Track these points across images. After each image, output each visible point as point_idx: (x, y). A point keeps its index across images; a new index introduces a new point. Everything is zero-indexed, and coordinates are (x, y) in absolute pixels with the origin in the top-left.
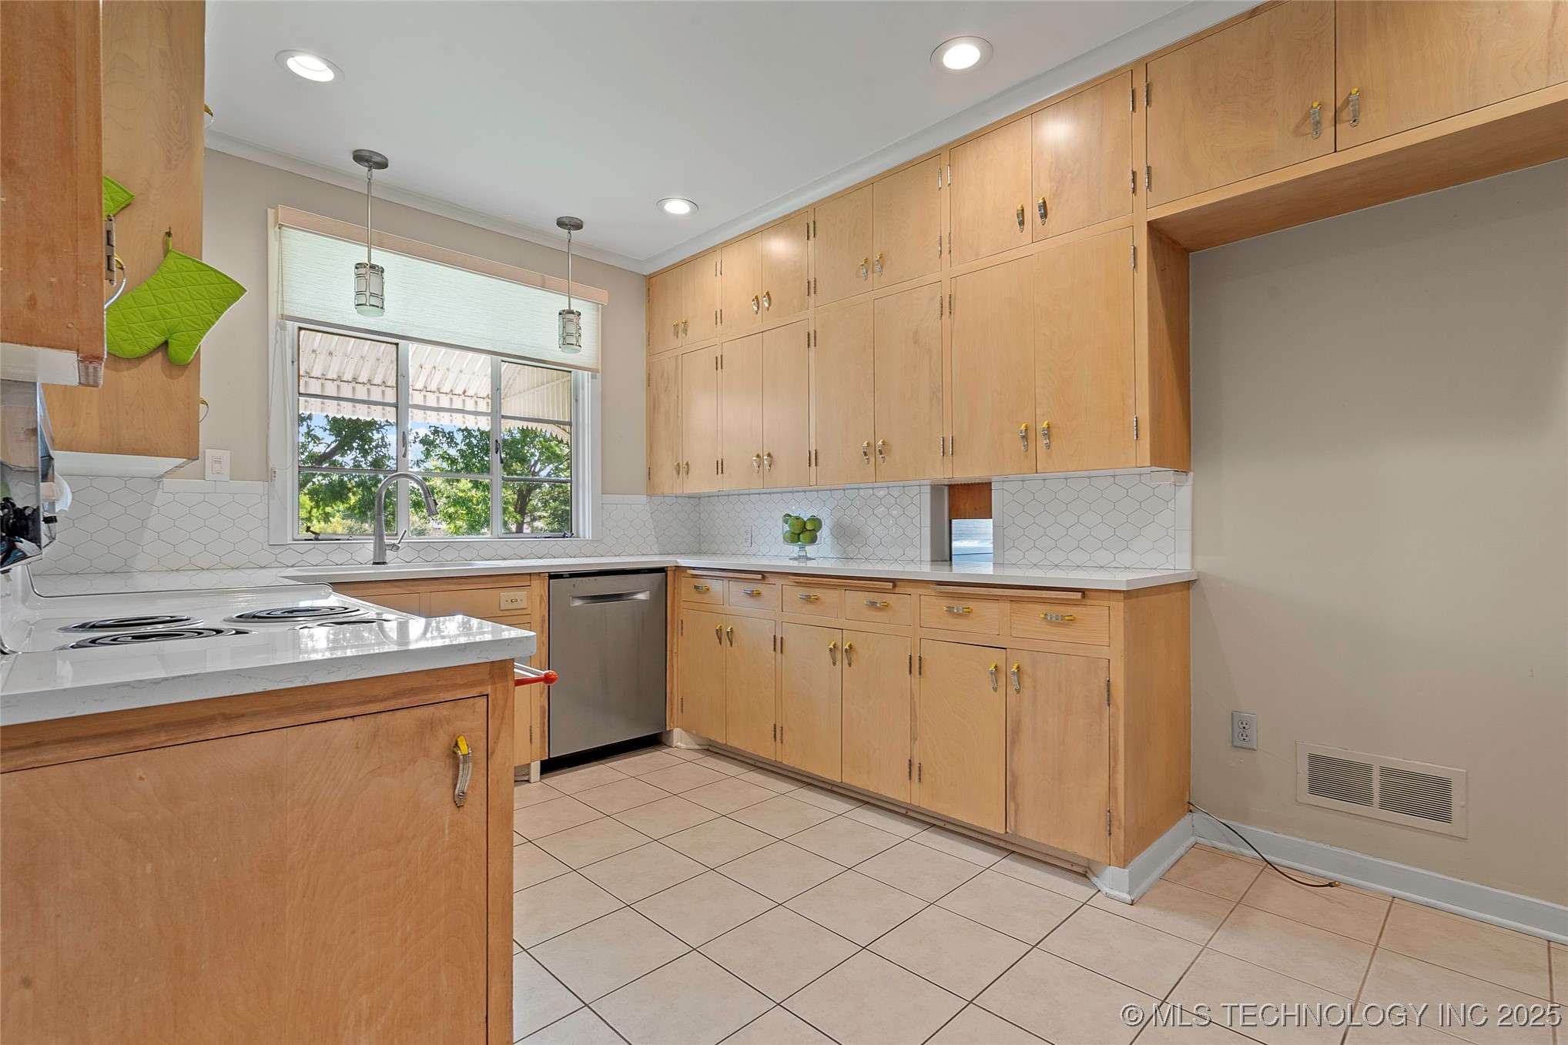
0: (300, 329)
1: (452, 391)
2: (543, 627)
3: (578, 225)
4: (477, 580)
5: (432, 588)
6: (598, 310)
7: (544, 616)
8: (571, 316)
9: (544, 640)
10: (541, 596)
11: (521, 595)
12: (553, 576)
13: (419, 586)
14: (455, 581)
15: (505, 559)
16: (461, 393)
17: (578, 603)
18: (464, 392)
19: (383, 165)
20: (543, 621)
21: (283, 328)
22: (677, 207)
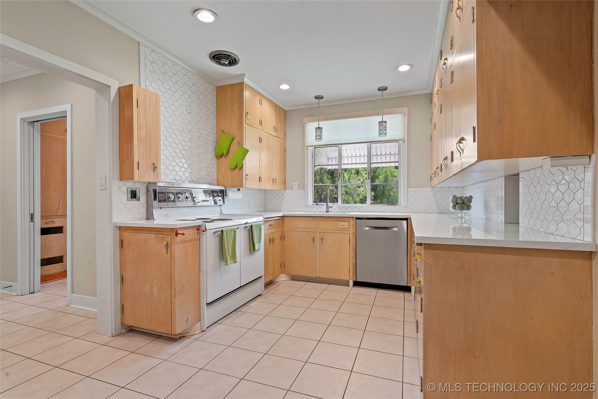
0: (315, 148)
1: (386, 154)
2: (354, 236)
3: (386, 89)
4: (332, 218)
5: (320, 219)
6: (405, 116)
7: (354, 232)
8: (382, 123)
9: (354, 240)
10: (353, 225)
11: (346, 224)
12: (357, 218)
13: (316, 218)
14: (326, 218)
15: (368, 212)
16: (389, 154)
17: (367, 228)
18: (390, 153)
19: (322, 98)
20: (354, 233)
21: (307, 149)
22: (404, 68)
